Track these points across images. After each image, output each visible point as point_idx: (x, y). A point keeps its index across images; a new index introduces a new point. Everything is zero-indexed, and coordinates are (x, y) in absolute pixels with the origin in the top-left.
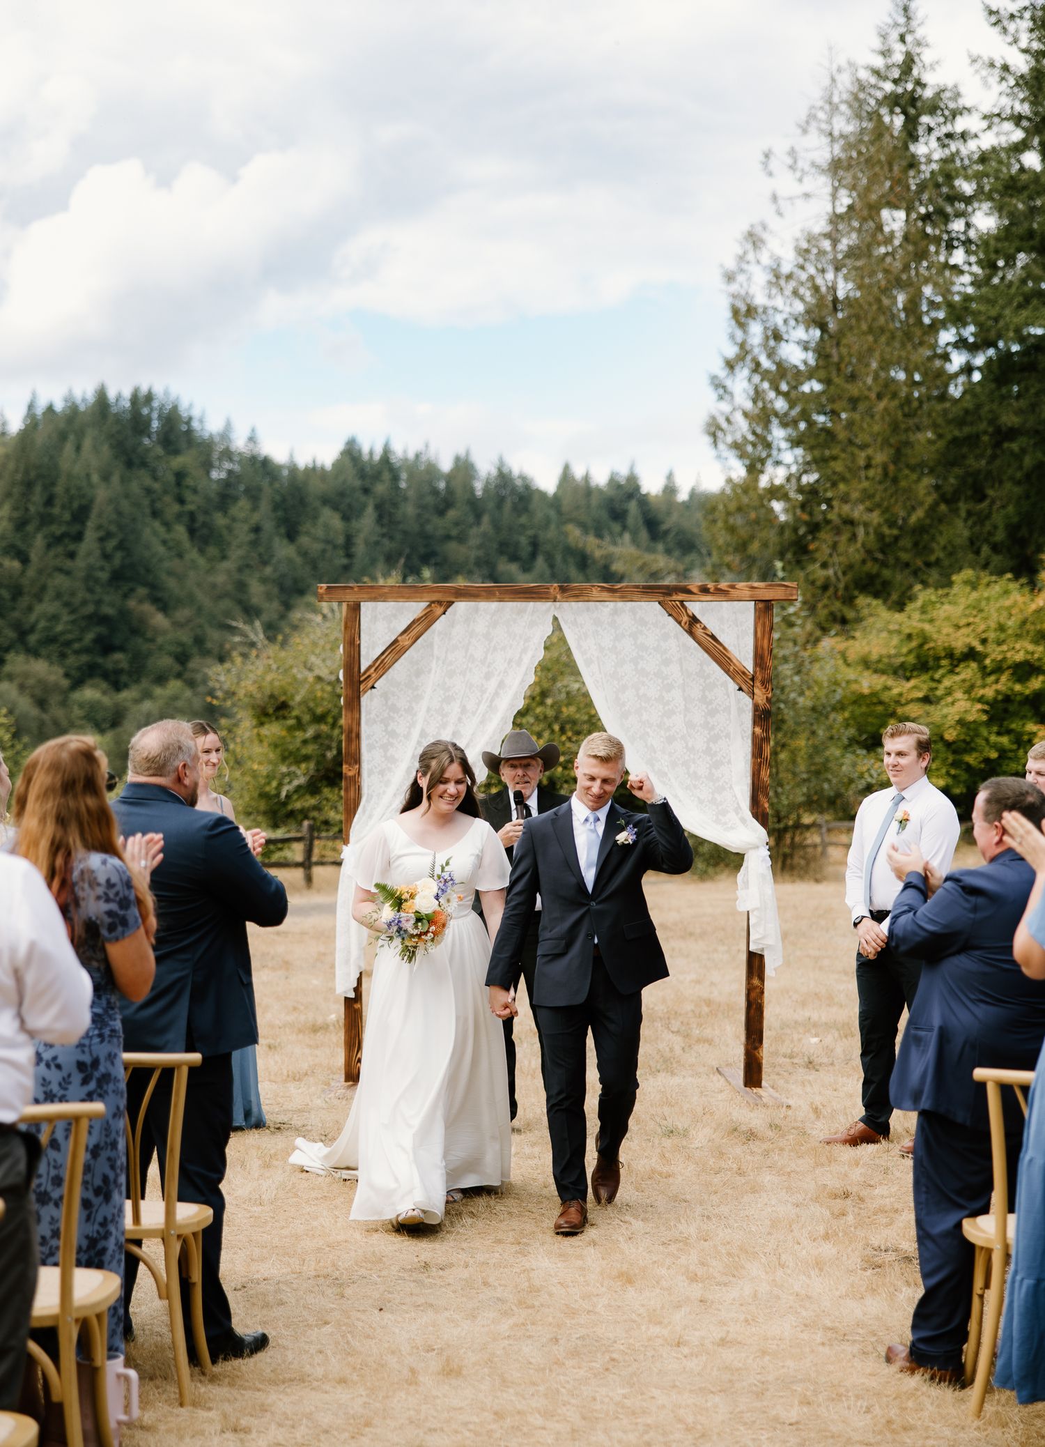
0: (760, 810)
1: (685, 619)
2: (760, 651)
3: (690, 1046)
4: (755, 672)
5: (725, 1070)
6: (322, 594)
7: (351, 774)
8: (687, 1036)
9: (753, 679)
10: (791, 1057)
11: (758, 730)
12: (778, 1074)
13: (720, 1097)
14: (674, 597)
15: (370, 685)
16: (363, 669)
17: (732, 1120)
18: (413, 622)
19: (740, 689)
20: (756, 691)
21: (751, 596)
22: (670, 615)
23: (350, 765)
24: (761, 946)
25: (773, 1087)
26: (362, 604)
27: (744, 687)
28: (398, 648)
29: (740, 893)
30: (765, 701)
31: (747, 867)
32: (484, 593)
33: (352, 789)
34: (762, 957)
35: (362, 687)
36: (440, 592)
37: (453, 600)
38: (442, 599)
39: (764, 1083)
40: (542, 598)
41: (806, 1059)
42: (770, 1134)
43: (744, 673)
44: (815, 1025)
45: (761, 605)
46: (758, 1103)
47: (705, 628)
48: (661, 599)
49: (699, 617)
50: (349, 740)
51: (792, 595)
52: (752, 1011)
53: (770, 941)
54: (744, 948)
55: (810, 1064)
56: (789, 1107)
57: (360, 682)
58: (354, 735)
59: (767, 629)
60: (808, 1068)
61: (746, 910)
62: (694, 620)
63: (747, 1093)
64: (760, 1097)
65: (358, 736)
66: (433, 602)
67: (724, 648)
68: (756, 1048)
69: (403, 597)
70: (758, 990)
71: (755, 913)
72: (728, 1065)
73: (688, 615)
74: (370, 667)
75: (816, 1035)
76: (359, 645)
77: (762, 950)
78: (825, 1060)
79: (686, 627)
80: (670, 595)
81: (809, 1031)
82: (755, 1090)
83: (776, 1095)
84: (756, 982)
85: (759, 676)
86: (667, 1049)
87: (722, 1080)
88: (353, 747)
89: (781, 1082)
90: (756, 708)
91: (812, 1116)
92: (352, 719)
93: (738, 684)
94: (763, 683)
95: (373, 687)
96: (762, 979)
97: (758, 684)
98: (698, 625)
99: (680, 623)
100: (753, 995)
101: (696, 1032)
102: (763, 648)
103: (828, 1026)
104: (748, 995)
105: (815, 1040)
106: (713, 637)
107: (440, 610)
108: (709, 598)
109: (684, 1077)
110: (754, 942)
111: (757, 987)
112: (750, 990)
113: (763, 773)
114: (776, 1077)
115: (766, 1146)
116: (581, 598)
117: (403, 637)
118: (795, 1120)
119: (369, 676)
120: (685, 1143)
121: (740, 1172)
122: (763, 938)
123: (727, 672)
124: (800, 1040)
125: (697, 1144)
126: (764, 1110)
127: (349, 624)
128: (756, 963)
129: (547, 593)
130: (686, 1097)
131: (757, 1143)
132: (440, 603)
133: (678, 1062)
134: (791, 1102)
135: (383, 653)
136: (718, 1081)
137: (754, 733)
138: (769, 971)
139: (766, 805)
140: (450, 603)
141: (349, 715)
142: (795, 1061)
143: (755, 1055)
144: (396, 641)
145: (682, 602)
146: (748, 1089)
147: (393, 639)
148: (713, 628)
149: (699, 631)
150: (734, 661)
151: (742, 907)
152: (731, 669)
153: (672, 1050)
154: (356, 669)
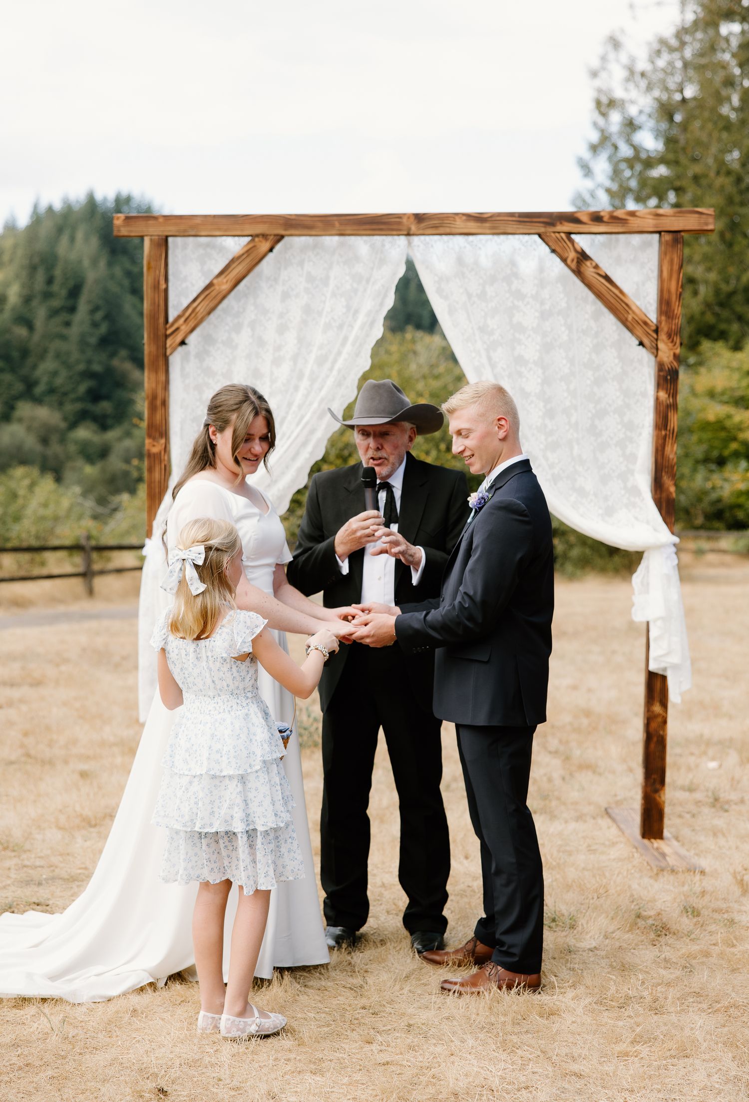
0: (664, 495)
1: (572, 255)
2: (666, 296)
3: (571, 775)
4: (659, 321)
5: (615, 811)
6: (119, 227)
7: (155, 450)
8: (567, 758)
9: (656, 331)
10: (691, 789)
11: (663, 395)
12: (680, 816)
13: (614, 853)
14: (559, 228)
15: (179, 339)
16: (171, 319)
17: (632, 895)
18: (232, 261)
19: (641, 344)
20: (661, 345)
21: (656, 226)
22: (553, 251)
23: (154, 439)
24: (663, 665)
25: (677, 838)
26: (170, 240)
27: (646, 341)
28: (213, 294)
29: (637, 599)
30: (671, 358)
31: (647, 567)
32: (320, 224)
33: (157, 469)
34: (664, 678)
35: (169, 342)
36: (265, 223)
37: (282, 232)
38: (268, 232)
39: (666, 833)
40: (392, 230)
41: (710, 794)
42: (686, 923)
43: (645, 323)
44: (709, 743)
45: (667, 237)
46: (662, 869)
47: (596, 267)
48: (542, 230)
49: (588, 252)
50: (153, 408)
51: (707, 224)
52: (652, 746)
53: (675, 659)
54: (643, 665)
55: (716, 802)
56: (703, 872)
57: (167, 337)
58: (159, 402)
59: (676, 267)
60: (714, 806)
61: (644, 620)
62: (583, 256)
63: (645, 848)
64: (664, 855)
65: (165, 404)
66: (257, 236)
67: (621, 292)
68: (657, 791)
69: (219, 229)
70: (660, 720)
71: (659, 623)
72: (618, 803)
73: (576, 251)
74: (179, 317)
75: (713, 759)
76: (166, 291)
77: (665, 669)
78: (734, 796)
79: (574, 265)
80: (553, 224)
81: (705, 753)
82: (657, 843)
83: (683, 851)
84: (657, 708)
85: (664, 327)
86: (545, 779)
87: (614, 830)
88: (158, 417)
89: (686, 832)
90: (660, 367)
91: (737, 891)
92: (157, 382)
93: (637, 337)
94: (669, 336)
95: (183, 343)
96: (664, 704)
97: (663, 336)
98: (588, 263)
99: (564, 260)
100: (654, 725)
101: (577, 753)
102: (669, 292)
103: (725, 745)
104: (647, 725)
105: (713, 765)
106: (607, 278)
107: (265, 246)
108: (602, 228)
109: (566, 822)
110: (655, 659)
111: (659, 715)
112: (650, 719)
113: (668, 449)
114: (678, 821)
115: (686, 947)
116: (441, 230)
117: (220, 279)
118: (717, 899)
119: (177, 329)
120: (571, 941)
121: (656, 1009)
122: (667, 654)
123: (624, 322)
124: (697, 766)
125: (588, 942)
126: (672, 878)
127: (153, 264)
128: (658, 685)
129: (399, 223)
130: (570, 853)
131: (670, 939)
132: (265, 236)
133: (558, 799)
134: (704, 863)
135: (194, 300)
136: (607, 830)
137: (657, 399)
138: (674, 696)
139: (672, 489)
140: (282, 237)
141: (153, 376)
142: (698, 796)
143: (655, 799)
144: (210, 285)
145: (569, 234)
146: (646, 841)
147: (207, 282)
148: (607, 267)
149: (588, 270)
150: (634, 308)
151: (639, 617)
152: (630, 318)
153: (550, 780)
154: (162, 320)
